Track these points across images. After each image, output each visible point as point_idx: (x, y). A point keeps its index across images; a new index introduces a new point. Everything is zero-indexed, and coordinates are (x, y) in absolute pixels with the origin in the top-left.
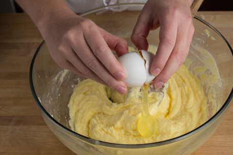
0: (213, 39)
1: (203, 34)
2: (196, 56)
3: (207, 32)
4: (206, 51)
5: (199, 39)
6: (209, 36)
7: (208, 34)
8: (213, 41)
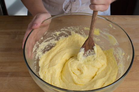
0: (114, 28)
1: (108, 26)
2: (105, 37)
3: (111, 25)
4: (110, 35)
5: (106, 29)
6: (112, 27)
7: (111, 26)
8: (114, 29)
